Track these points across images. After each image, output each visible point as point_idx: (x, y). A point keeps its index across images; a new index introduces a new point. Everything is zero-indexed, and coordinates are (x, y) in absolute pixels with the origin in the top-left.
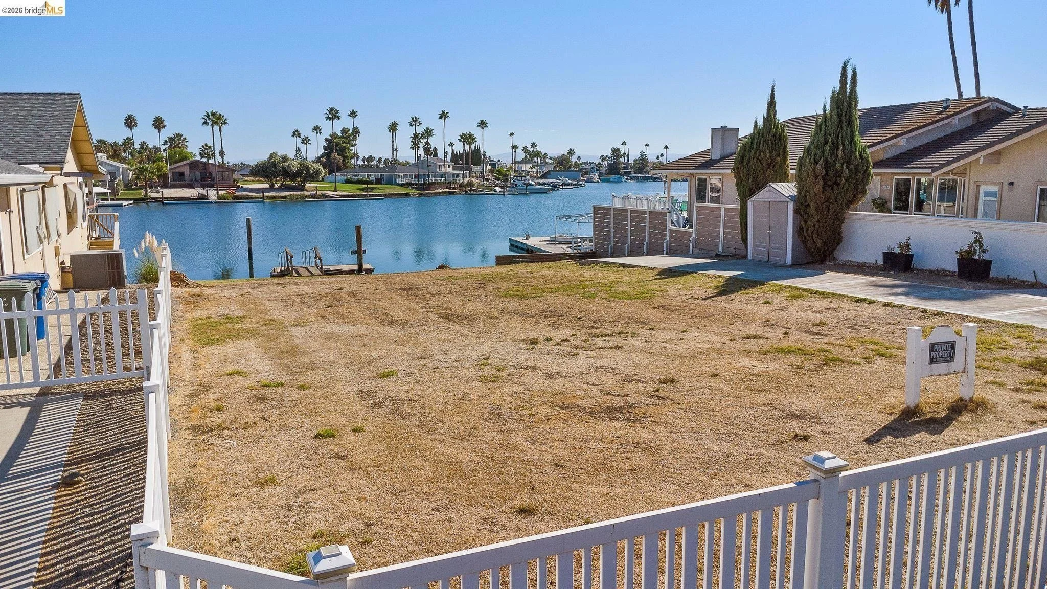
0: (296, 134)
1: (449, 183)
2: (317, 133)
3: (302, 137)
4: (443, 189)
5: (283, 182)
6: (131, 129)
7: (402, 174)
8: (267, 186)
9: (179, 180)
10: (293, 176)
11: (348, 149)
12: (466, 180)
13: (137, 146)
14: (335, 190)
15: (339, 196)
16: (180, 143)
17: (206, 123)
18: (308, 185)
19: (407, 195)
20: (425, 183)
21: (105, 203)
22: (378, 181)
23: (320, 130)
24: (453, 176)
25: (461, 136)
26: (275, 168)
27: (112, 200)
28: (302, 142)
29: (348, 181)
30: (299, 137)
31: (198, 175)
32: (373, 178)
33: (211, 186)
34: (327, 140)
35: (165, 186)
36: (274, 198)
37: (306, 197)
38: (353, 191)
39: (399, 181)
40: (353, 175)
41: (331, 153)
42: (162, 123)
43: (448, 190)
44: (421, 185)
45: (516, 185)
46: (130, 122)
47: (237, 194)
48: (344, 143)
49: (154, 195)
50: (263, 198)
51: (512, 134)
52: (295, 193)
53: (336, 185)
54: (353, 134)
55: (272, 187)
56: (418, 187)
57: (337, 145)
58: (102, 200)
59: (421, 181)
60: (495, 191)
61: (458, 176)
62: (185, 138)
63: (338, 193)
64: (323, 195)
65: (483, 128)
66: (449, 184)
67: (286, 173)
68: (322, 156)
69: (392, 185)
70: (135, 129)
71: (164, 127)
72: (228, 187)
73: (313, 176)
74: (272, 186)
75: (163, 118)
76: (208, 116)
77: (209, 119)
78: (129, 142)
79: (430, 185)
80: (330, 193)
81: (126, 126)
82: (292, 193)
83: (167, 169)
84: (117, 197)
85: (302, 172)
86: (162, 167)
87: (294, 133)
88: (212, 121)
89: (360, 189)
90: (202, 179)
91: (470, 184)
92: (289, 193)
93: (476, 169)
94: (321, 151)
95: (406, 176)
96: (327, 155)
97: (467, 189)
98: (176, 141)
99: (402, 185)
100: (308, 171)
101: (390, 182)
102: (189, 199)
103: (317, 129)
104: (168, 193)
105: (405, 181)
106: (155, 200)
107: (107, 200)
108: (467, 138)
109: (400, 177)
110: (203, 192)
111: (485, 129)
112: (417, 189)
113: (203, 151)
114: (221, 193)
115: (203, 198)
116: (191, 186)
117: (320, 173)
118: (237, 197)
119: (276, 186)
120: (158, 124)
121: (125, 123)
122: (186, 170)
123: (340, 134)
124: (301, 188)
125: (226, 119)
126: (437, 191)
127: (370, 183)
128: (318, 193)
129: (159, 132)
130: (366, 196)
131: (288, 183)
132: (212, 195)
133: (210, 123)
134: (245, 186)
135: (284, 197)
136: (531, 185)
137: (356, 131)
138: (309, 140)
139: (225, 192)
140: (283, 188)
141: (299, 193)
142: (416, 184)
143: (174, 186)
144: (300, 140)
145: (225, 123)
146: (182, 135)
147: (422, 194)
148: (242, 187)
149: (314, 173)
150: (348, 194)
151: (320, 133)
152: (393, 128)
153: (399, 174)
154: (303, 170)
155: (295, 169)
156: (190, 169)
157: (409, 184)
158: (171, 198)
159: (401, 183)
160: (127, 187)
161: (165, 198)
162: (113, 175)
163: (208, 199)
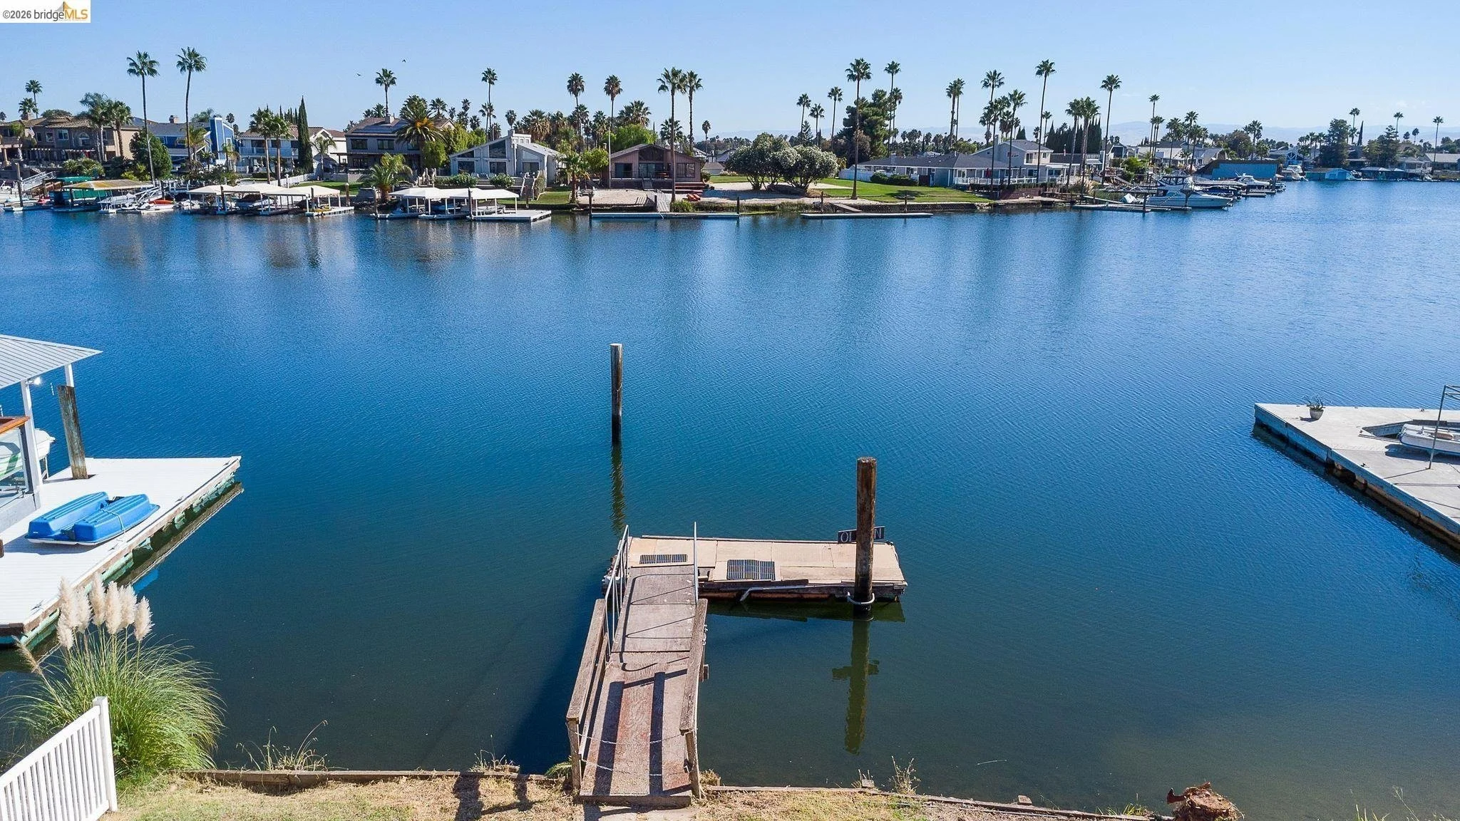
0: (803, 101)
1: (1044, 185)
2: (835, 100)
3: (812, 105)
4: (1032, 196)
5: (773, 182)
6: (576, 96)
7: (964, 170)
8: (748, 186)
9: (624, 177)
10: (789, 173)
11: (882, 124)
12: (1074, 180)
13: (591, 118)
14: (854, 197)
15: (855, 206)
16: (639, 115)
17: (663, 88)
18: (811, 186)
19: (971, 209)
20: (1002, 187)
21: (510, 214)
22: (924, 181)
23: (840, 95)
24: (1051, 172)
25: (1072, 105)
26: (763, 159)
27: (522, 207)
28: (811, 114)
29: (876, 179)
30: (808, 106)
31: (652, 168)
32: (915, 176)
33: (667, 187)
34: (850, 110)
35: (604, 185)
36: (756, 208)
37: (807, 207)
38: (883, 199)
39: (959, 181)
40: (885, 169)
41: (854, 129)
42: (617, 86)
43: (1040, 198)
44: (995, 188)
45: (1165, 192)
46: (575, 85)
47: (703, 199)
48: (876, 114)
49: (584, 200)
50: (738, 209)
51: (1155, 98)
52: (790, 200)
53: (855, 187)
54: (890, 99)
55: (756, 191)
56: (990, 192)
57: (865, 116)
59: (997, 181)
60: (1125, 202)
61: (1058, 172)
62: (647, 109)
63: (859, 202)
64: (832, 206)
65: (1111, 90)
66: (1043, 189)
67: (779, 167)
68: (840, 136)
69: (945, 186)
70: (581, 94)
71: (619, 92)
72: (691, 188)
73: (822, 172)
74: (756, 187)
75: (620, 79)
76: (666, 76)
77: (668, 80)
78: (580, 111)
79: (1009, 190)
80: (842, 202)
81: (570, 91)
82: (785, 200)
83: (608, 158)
84: (532, 202)
85: (803, 167)
86: (600, 156)
87: (801, 100)
88: (673, 83)
89: (892, 195)
90: (657, 175)
91: (1080, 188)
92: (779, 201)
93: (1091, 160)
94: (840, 127)
95: (971, 173)
96: (848, 133)
97: (1075, 201)
98: (635, 113)
99: (963, 188)
100: (812, 164)
101: (944, 182)
102: (632, 208)
103: (835, 93)
104: (602, 196)
105: (971, 181)
106: (586, 210)
107: (513, 208)
108: (1082, 108)
109: (961, 174)
110: (651, 194)
111: (1114, 90)
112: (989, 196)
113: (666, 129)
114: (679, 198)
115: (651, 206)
116: (639, 186)
117: (832, 169)
118: (700, 207)
119: (763, 188)
120: (612, 87)
121: (568, 87)
122: (634, 160)
123: (870, 100)
124: (801, 191)
125: (700, 80)
126: (1022, 200)
127: (911, 183)
128: (826, 200)
129: (612, 99)
130: (901, 208)
131: (782, 182)
132: (664, 201)
133: (670, 86)
134: (718, 187)
135: (772, 208)
136: (1195, 193)
137: (896, 95)
138: (822, 110)
139: (685, 196)
140: (774, 191)
141: (795, 201)
142: (986, 187)
143: (616, 186)
144: (808, 111)
145: (698, 86)
146: (642, 104)
147: (996, 206)
148: (713, 188)
149: (821, 167)
150: (874, 203)
151: (840, 100)
152: (955, 90)
153: (960, 169)
154: (806, 163)
155: (792, 162)
156: (640, 159)
157: (975, 187)
158: (607, 205)
159: (961, 185)
160: (553, 185)
161: (595, 205)
162: (534, 167)
163: (656, 211)
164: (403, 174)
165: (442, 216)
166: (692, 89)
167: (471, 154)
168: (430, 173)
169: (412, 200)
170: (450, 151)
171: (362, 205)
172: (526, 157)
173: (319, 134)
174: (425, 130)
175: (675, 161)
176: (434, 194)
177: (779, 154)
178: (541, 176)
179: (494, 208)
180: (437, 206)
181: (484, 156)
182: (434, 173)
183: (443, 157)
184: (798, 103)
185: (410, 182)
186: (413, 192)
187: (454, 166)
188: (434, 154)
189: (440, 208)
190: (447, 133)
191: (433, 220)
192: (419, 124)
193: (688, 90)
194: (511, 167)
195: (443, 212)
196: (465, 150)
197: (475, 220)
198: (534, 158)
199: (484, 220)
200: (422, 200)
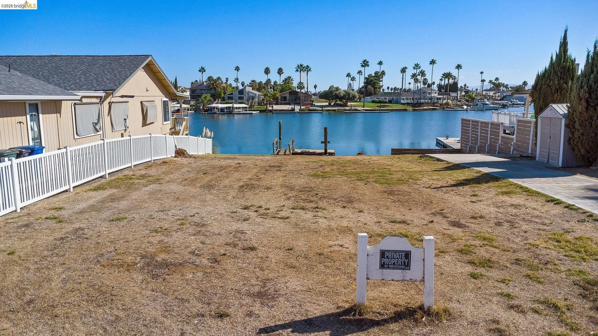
0: (348, 75)
1: (434, 103)
2: (360, 75)
3: (352, 77)
4: (429, 106)
5: (335, 102)
6: (267, 75)
7: (405, 98)
8: (327, 104)
9: (284, 101)
10: (341, 99)
11: (378, 83)
12: (445, 101)
13: (272, 83)
14: (364, 107)
15: (364, 110)
16: (290, 81)
17: (297, 70)
18: (349, 104)
19: (406, 110)
20: (417, 103)
21: (246, 112)
22: (390, 102)
23: (362, 73)
24: (437, 99)
25: (444, 75)
26: (332, 94)
27: (249, 111)
28: (351, 80)
29: (373, 102)
30: (350, 77)
31: (293, 98)
32: (387, 100)
33: (298, 104)
34: (366, 78)
35: (277, 104)
36: (329, 110)
37: (347, 110)
38: (374, 107)
39: (402, 101)
40: (377, 98)
41: (368, 85)
42: (282, 71)
43: (432, 107)
44: (415, 104)
46: (267, 71)
47: (311, 108)
48: (375, 80)
49: (270, 108)
50: (322, 110)
51: (482, 73)
52: (341, 108)
53: (364, 104)
54: (381, 75)
55: (330, 105)
56: (413, 105)
57: (371, 81)
58: (245, 110)
59: (416, 101)
60: (463, 108)
61: (440, 99)
62: (292, 79)
63: (365, 108)
64: (355, 109)
65: (459, 69)
66: (434, 104)
67: (337, 97)
69: (398, 104)
70: (269, 75)
71: (282, 73)
72: (307, 105)
73: (352, 99)
74: (330, 104)
75: (283, 69)
76: (298, 67)
77: (299, 68)
78: (269, 81)
79: (420, 104)
80: (360, 108)
81: (265, 73)
82: (339, 108)
83: (278, 95)
84: (253, 109)
85: (346, 97)
86: (276, 94)
87: (347, 75)
88: (301, 69)
89: (378, 106)
90: (295, 100)
91: (447, 104)
92: (337, 108)
93: (453, 94)
94: (362, 85)
95: (407, 99)
97: (444, 107)
98: (288, 80)
99: (404, 104)
100: (349, 96)
101: (397, 102)
102: (286, 110)
103: (360, 72)
104: (276, 107)
105: (406, 101)
106: (271, 111)
107: (247, 111)
108: (447, 76)
109: (404, 99)
110: (293, 106)
112: (413, 106)
113: (299, 85)
114: (302, 107)
115: (293, 110)
116: (289, 104)
117: (356, 97)
118: (310, 110)
119: (332, 104)
120: (280, 72)
121: (265, 72)
122: (287, 95)
123: (373, 75)
124: (345, 105)
125: (310, 68)
126: (425, 108)
127: (385, 102)
128: (353, 108)
129: (280, 76)
131: (338, 102)
132: (297, 108)
133: (299, 70)
134: (316, 104)
135: (335, 110)
137: (383, 73)
138: (355, 78)
139: (305, 107)
140: (336, 105)
141: (343, 108)
142: (412, 104)
143: (281, 104)
144: (350, 79)
145: (310, 70)
146: (291, 77)
147: (415, 110)
148: (314, 104)
149: (352, 96)
150: (371, 109)
151: (361, 75)
152: (403, 70)
153: (403, 97)
154: (347, 95)
155: (342, 95)
156: (289, 95)
157: (408, 104)
158: (278, 110)
159: (403, 103)
160: (259, 104)
161: (274, 110)
162: (253, 98)
163: (294, 111)
164: (210, 100)
165: (224, 113)
166: (308, 71)
167: (232, 94)
168: (218, 100)
169: (214, 108)
170: (225, 93)
171: (196, 110)
172: (250, 94)
173: (180, 89)
174: (217, 87)
175: (301, 96)
176: (220, 106)
177: (337, 92)
178: (256, 101)
179: (241, 110)
180: (222, 110)
181: (236, 95)
182: (220, 100)
183: (223, 95)
184: (346, 76)
185: (212, 103)
186: (214, 105)
187: (226, 98)
188: (220, 94)
189: (223, 110)
190: (224, 87)
191: (221, 114)
192: (215, 84)
193: (306, 72)
194: (245, 98)
195: (224, 111)
196: (230, 93)
197: (235, 114)
198: (253, 95)
199: (237, 114)
200: (217, 108)
